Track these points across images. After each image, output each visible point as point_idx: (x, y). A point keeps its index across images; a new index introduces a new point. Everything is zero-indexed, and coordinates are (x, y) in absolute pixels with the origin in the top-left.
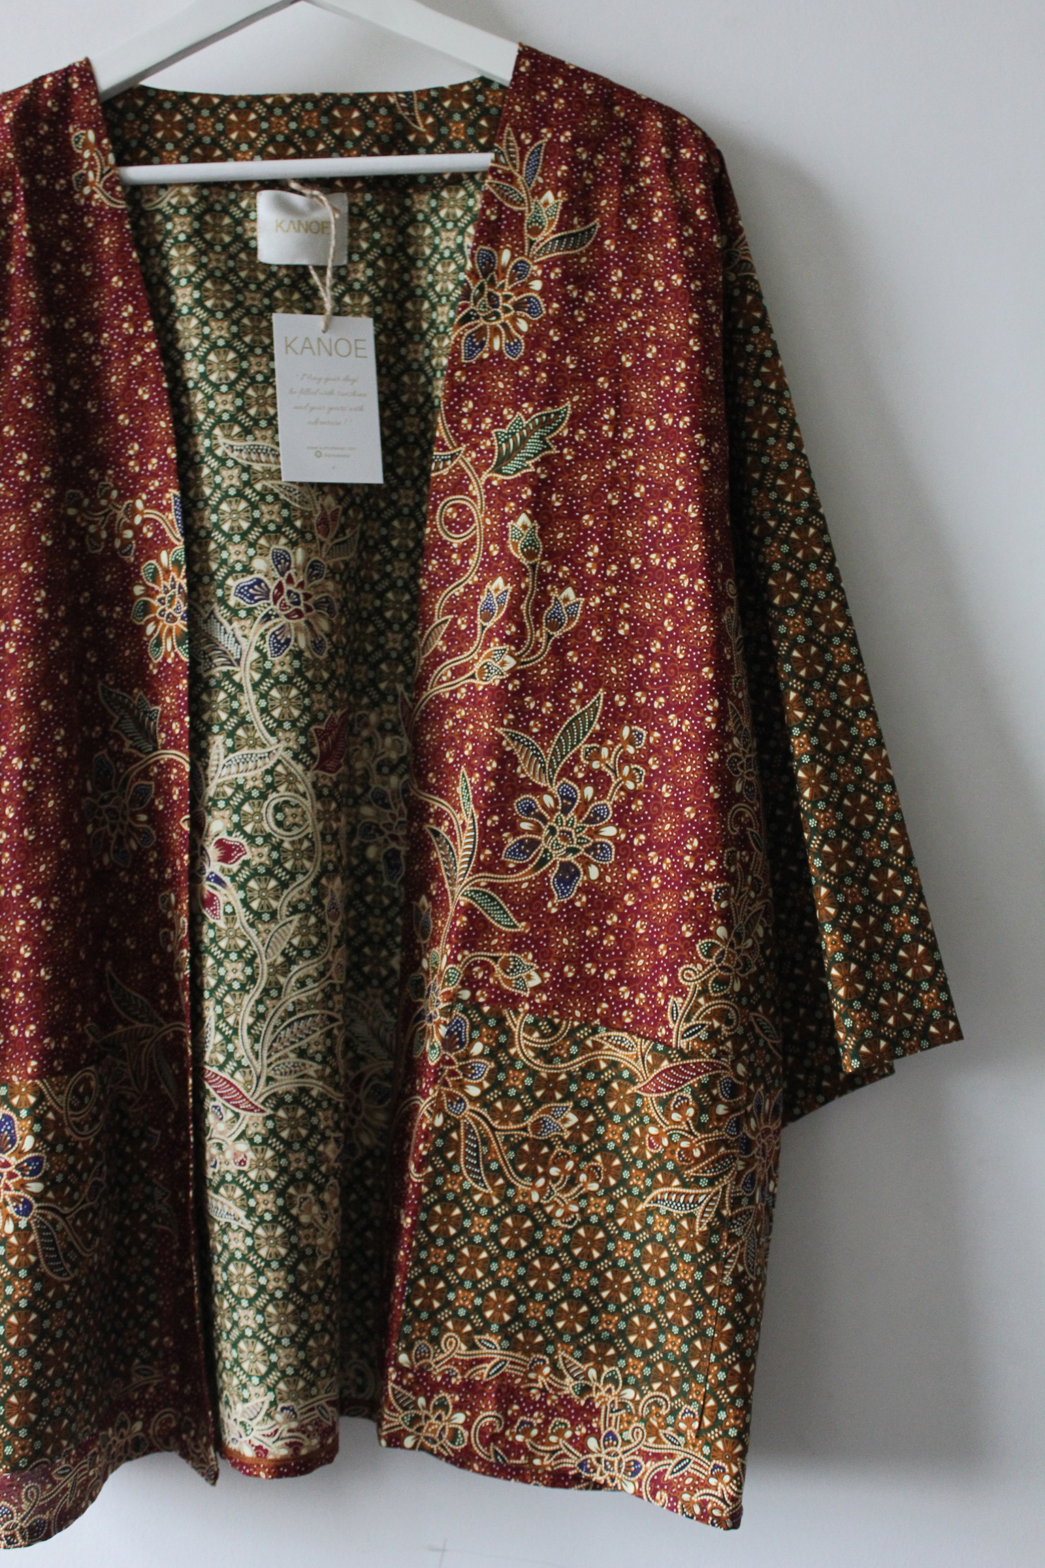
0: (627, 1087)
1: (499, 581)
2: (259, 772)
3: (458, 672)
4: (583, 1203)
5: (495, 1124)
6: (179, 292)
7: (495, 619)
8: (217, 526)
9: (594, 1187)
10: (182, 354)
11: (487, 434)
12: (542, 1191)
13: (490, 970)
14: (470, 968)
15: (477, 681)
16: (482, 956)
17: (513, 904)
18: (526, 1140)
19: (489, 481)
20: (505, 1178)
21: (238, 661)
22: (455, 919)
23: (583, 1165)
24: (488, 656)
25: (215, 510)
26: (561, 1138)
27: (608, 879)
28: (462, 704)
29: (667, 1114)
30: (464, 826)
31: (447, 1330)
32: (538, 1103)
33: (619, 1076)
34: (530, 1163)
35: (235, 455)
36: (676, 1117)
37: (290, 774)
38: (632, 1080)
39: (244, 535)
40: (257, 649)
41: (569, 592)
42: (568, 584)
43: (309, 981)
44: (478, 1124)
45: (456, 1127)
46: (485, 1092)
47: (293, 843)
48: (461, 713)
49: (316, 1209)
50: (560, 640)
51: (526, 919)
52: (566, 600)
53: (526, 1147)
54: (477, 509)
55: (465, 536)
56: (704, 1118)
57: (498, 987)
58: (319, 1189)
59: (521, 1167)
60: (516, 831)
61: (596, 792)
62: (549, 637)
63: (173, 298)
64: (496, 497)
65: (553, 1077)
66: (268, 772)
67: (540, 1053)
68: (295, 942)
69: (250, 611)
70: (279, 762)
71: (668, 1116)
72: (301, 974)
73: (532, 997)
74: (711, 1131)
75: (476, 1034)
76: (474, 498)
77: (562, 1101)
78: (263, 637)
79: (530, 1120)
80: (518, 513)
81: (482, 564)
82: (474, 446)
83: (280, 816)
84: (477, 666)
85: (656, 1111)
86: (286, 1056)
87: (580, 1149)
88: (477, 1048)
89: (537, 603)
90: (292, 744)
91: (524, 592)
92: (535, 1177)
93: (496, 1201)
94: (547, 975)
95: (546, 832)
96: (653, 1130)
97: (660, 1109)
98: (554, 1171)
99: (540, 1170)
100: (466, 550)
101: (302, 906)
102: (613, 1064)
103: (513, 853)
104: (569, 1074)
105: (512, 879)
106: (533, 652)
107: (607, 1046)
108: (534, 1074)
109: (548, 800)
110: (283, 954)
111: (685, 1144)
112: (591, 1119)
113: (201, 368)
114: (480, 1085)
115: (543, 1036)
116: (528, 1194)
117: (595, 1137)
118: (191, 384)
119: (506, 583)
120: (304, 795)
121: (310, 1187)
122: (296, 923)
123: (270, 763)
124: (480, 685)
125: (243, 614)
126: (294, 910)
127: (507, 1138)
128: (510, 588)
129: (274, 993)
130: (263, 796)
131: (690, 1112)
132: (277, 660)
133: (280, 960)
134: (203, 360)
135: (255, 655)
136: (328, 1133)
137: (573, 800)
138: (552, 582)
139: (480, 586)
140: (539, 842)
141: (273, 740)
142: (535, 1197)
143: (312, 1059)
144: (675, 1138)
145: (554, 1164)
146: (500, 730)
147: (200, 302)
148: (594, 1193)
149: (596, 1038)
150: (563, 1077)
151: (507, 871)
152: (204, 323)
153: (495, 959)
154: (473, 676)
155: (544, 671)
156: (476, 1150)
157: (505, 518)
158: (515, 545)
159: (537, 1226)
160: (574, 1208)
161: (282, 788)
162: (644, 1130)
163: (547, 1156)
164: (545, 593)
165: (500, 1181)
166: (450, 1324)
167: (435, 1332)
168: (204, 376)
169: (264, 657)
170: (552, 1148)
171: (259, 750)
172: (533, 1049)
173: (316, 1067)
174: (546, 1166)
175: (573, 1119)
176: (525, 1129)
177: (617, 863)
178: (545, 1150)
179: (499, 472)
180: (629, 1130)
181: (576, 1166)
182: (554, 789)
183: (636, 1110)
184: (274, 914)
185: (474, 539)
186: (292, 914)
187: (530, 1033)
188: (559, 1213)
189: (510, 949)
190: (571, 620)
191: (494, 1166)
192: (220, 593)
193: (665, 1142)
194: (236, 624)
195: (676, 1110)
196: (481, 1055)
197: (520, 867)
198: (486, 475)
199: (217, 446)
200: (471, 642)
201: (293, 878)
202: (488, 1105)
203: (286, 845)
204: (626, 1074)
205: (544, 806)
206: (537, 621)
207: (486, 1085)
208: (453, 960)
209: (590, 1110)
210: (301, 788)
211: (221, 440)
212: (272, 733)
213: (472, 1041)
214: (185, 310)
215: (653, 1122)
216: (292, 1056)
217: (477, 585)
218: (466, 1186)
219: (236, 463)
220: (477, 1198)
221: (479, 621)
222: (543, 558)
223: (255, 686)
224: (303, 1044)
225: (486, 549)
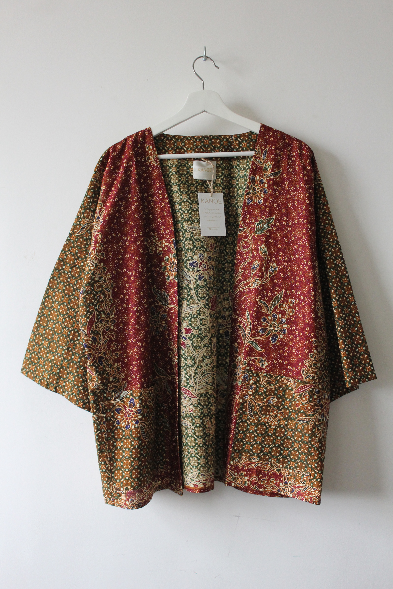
0: (290, 392)
1: (257, 262)
2: (196, 311)
3: (245, 285)
4: (279, 422)
5: (256, 401)
6: (174, 187)
7: (256, 271)
8: (184, 247)
9: (282, 417)
10: (175, 203)
11: (253, 224)
12: (268, 419)
13: (254, 362)
14: (249, 361)
15: (251, 287)
16: (253, 358)
17: (261, 345)
18: (264, 405)
19: (254, 236)
20: (258, 415)
21: (190, 282)
22: (245, 348)
23: (279, 412)
24: (254, 281)
25: (184, 243)
26: (273, 405)
27: (285, 338)
28: (247, 293)
29: (301, 398)
30: (248, 324)
31: (243, 455)
32: (267, 396)
33: (288, 389)
34: (265, 411)
35: (189, 229)
36: (304, 399)
37: (204, 311)
38: (292, 390)
39: (191, 250)
40: (195, 279)
41: (275, 264)
42: (274, 262)
43: (208, 364)
44: (251, 401)
45: (246, 402)
46: (253, 393)
47: (204, 329)
48: (247, 295)
49: (210, 423)
50: (273, 277)
51: (264, 348)
52: (274, 266)
53: (264, 407)
54: (250, 243)
55: (247, 250)
56: (311, 399)
57: (257, 366)
58: (211, 418)
59: (263, 413)
60: (261, 326)
61: (282, 316)
62: (270, 276)
63: (172, 189)
64: (255, 240)
65: (271, 389)
66: (198, 311)
67: (268, 383)
68: (205, 354)
69: (193, 269)
70: (201, 308)
71: (302, 399)
72: (206, 363)
73: (265, 369)
74: (313, 402)
75: (251, 378)
76: (250, 240)
77: (273, 395)
78: (197, 276)
79: (265, 400)
80: (262, 244)
81: (252, 257)
82: (250, 227)
83: (201, 322)
84: (251, 283)
85: (298, 397)
86: (203, 384)
87: (278, 408)
88: (251, 382)
89: (267, 267)
90: (204, 304)
91: (263, 264)
92: (266, 415)
93: (256, 421)
94: (269, 363)
95: (269, 326)
96: (298, 402)
97: (299, 397)
98: (271, 414)
99: (268, 413)
100: (247, 253)
101: (207, 345)
102: (287, 386)
103: (261, 331)
104: (275, 388)
105: (260, 338)
106: (266, 280)
107: (285, 381)
108: (266, 388)
109: (270, 318)
110: (202, 357)
111: (306, 406)
112: (281, 400)
113: (180, 207)
114: (252, 391)
115: (268, 379)
116: (264, 420)
117: (282, 405)
118: (177, 211)
119: (258, 262)
120: (207, 317)
121: (209, 418)
122: (205, 349)
123: (199, 308)
124: (252, 288)
125: (191, 270)
126: (205, 346)
127: (259, 405)
128: (260, 263)
129: (200, 367)
130: (197, 317)
131: (308, 397)
132: (200, 282)
133: (201, 359)
134: (180, 205)
135: (195, 281)
136: (213, 404)
137: (276, 318)
138: (270, 262)
139: (251, 263)
140: (267, 329)
141: (199, 302)
142: (266, 420)
143: (209, 384)
144: (304, 404)
145: (271, 412)
146: (257, 300)
147: (179, 190)
148: (282, 419)
149: (282, 379)
150: (274, 389)
151: (259, 336)
152: (181, 195)
153: (256, 359)
154: (250, 286)
155: (268, 285)
156: (251, 408)
157: (258, 245)
158: (261, 252)
159: (267, 428)
160: (277, 423)
161: (202, 315)
162: (295, 403)
163: (269, 410)
164: (269, 265)
165: (257, 416)
166: (244, 454)
167: (240, 456)
168: (181, 209)
169: (197, 281)
170: (271, 408)
171: (196, 305)
172: (266, 382)
173: (210, 386)
174: (269, 412)
175: (276, 400)
176: (264, 403)
177: (288, 334)
178: (269, 408)
179: (257, 233)
180: (291, 403)
181: (277, 412)
182: (271, 315)
183: (293, 397)
184: (200, 347)
185: (250, 250)
186: (204, 347)
187: (265, 378)
188: (273, 424)
189: (260, 356)
190: (275, 271)
191: (256, 412)
192: (185, 264)
193: (301, 405)
194: (189, 273)
195: (304, 397)
196: (252, 384)
197: (262, 335)
198: (253, 234)
199: (184, 227)
200: (249, 277)
201: (204, 338)
202: (254, 397)
203: (203, 329)
204: (290, 388)
205: (269, 319)
206: (267, 272)
207: (254, 391)
208: (245, 359)
209: (281, 398)
210: (207, 315)
211: (185, 225)
212: (199, 301)
213: (250, 380)
214: (175, 192)
215: (298, 400)
216: (204, 384)
217: (250, 263)
218: (248, 417)
219: (189, 231)
220: (251, 421)
221: (251, 272)
222: (268, 256)
223: (195, 288)
224: (207, 380)
225: (253, 253)
